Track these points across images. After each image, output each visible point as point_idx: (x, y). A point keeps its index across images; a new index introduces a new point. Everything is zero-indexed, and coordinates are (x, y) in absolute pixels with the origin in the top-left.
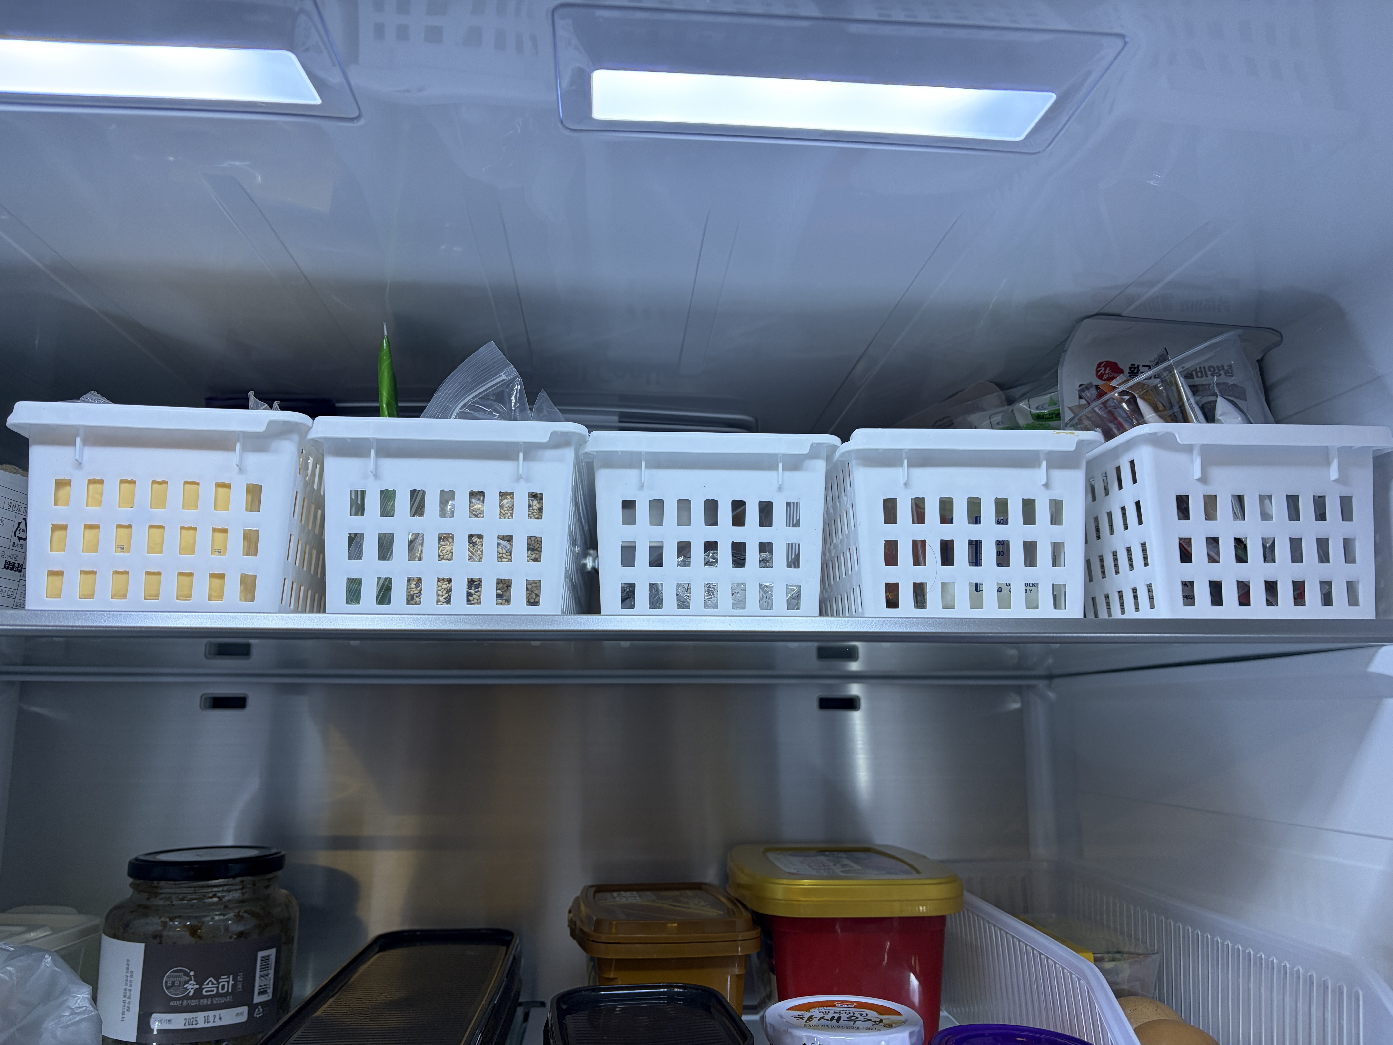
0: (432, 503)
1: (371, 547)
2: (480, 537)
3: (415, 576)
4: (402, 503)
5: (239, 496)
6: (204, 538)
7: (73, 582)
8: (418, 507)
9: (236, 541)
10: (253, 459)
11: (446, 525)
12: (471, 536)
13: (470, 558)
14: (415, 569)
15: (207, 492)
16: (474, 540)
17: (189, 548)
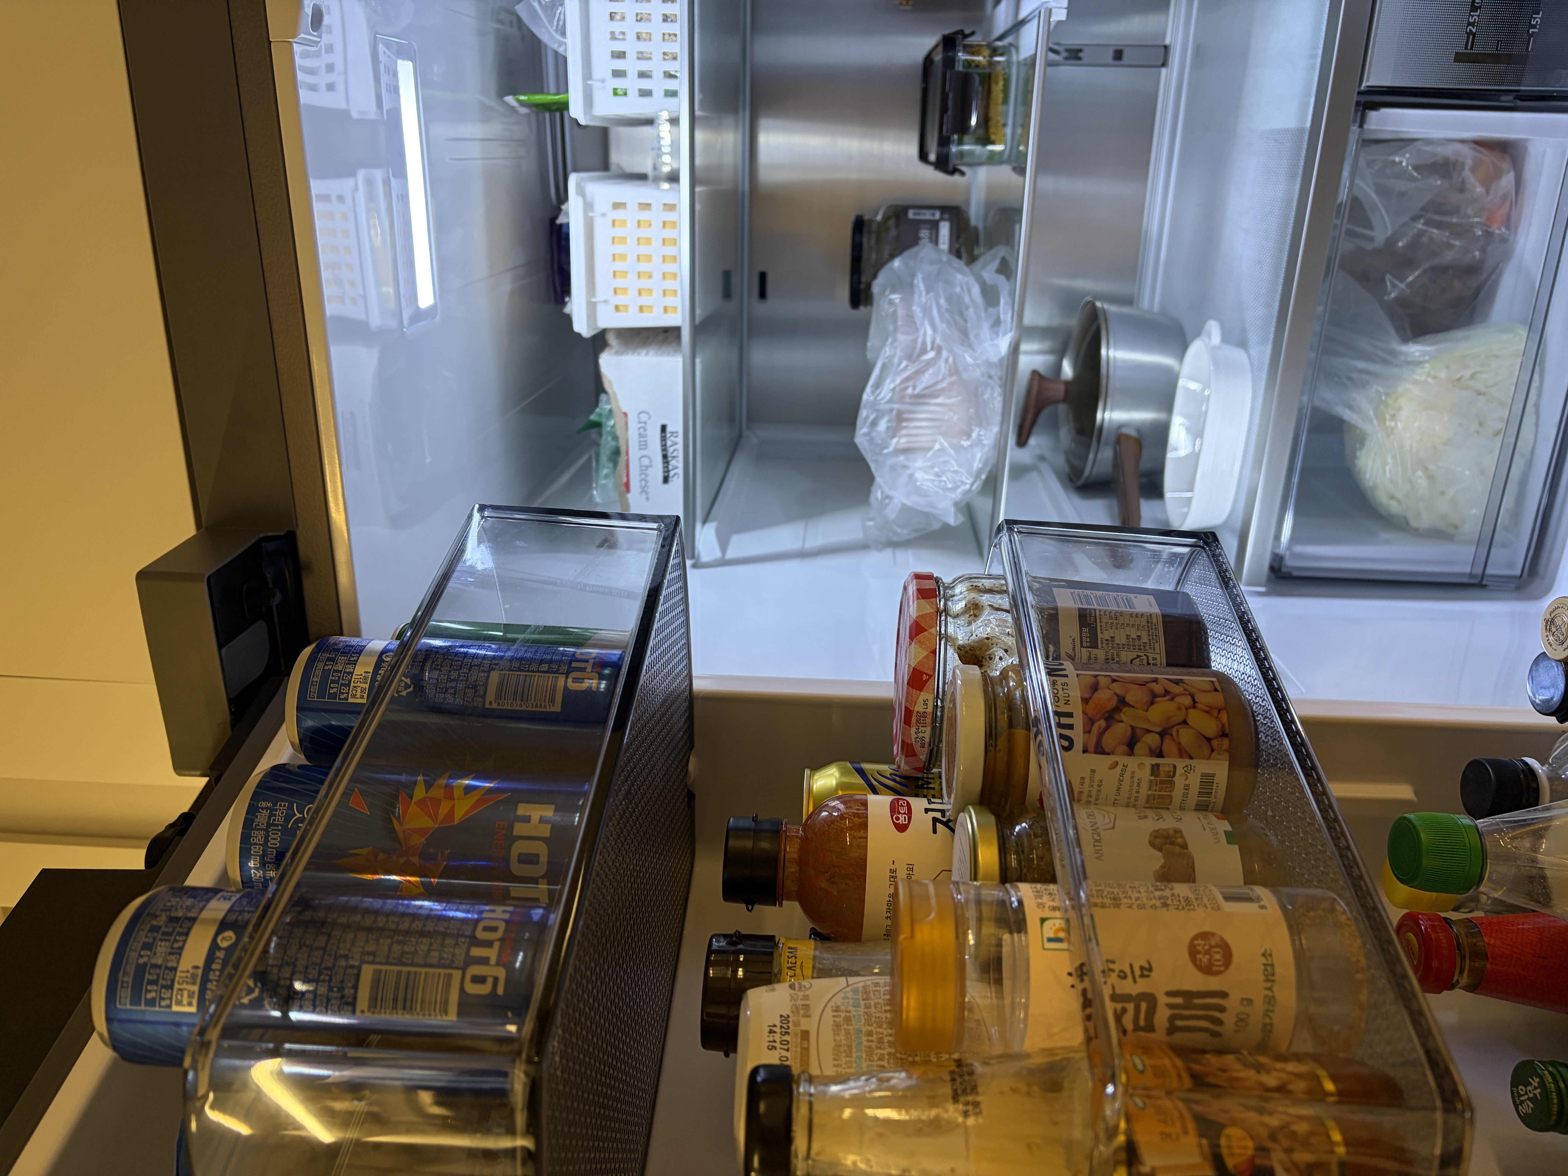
0: (618, 47)
1: (645, 84)
2: (637, 15)
3: (662, 56)
4: (619, 65)
5: (619, 214)
6: (644, 233)
7: (670, 301)
8: (620, 55)
9: (645, 215)
10: (598, 209)
11: (631, 37)
12: (637, 20)
13: (650, 21)
14: (657, 57)
15: (618, 232)
16: (639, 19)
17: (649, 241)
